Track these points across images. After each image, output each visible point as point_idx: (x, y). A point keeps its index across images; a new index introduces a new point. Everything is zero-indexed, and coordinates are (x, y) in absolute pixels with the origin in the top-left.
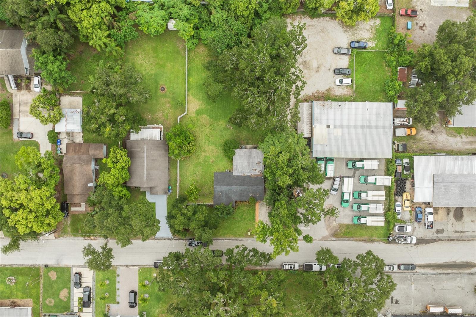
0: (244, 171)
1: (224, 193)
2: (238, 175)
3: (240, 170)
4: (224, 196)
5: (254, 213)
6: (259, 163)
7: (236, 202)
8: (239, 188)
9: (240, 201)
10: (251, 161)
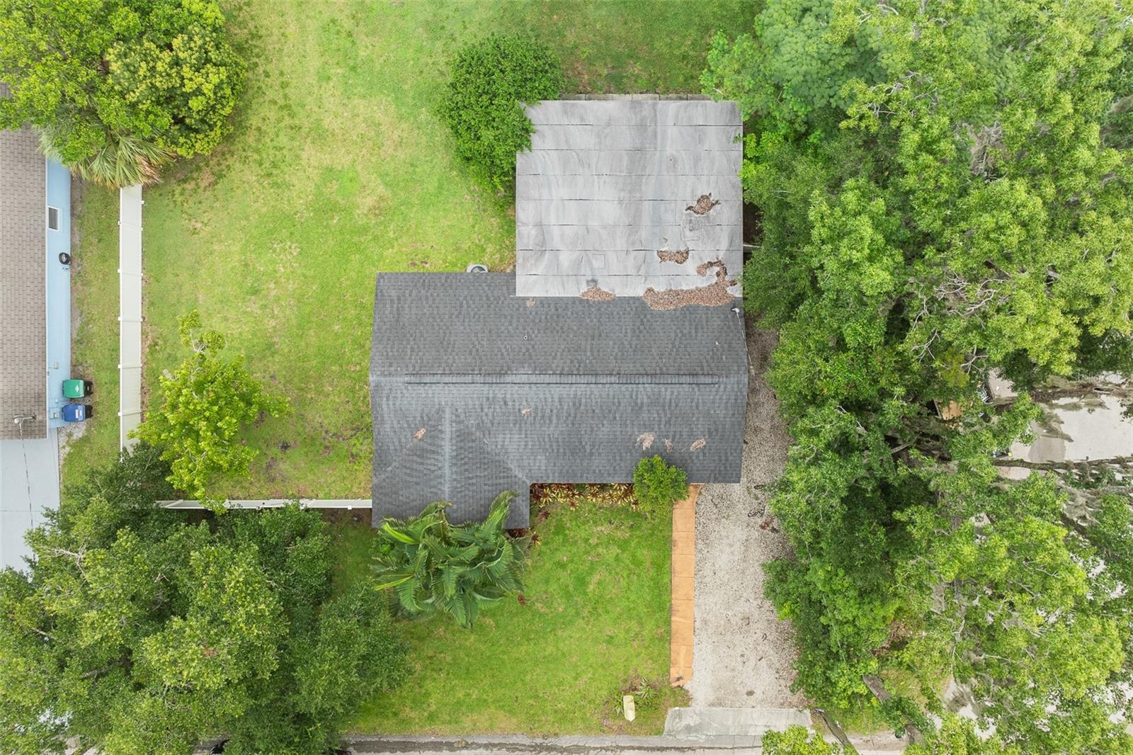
0: (597, 264)
1: (448, 428)
2: (555, 291)
3: (566, 258)
4: (447, 448)
5: (662, 563)
6: (705, 204)
7: (537, 492)
8: (559, 393)
9: (570, 487)
10: (649, 190)
